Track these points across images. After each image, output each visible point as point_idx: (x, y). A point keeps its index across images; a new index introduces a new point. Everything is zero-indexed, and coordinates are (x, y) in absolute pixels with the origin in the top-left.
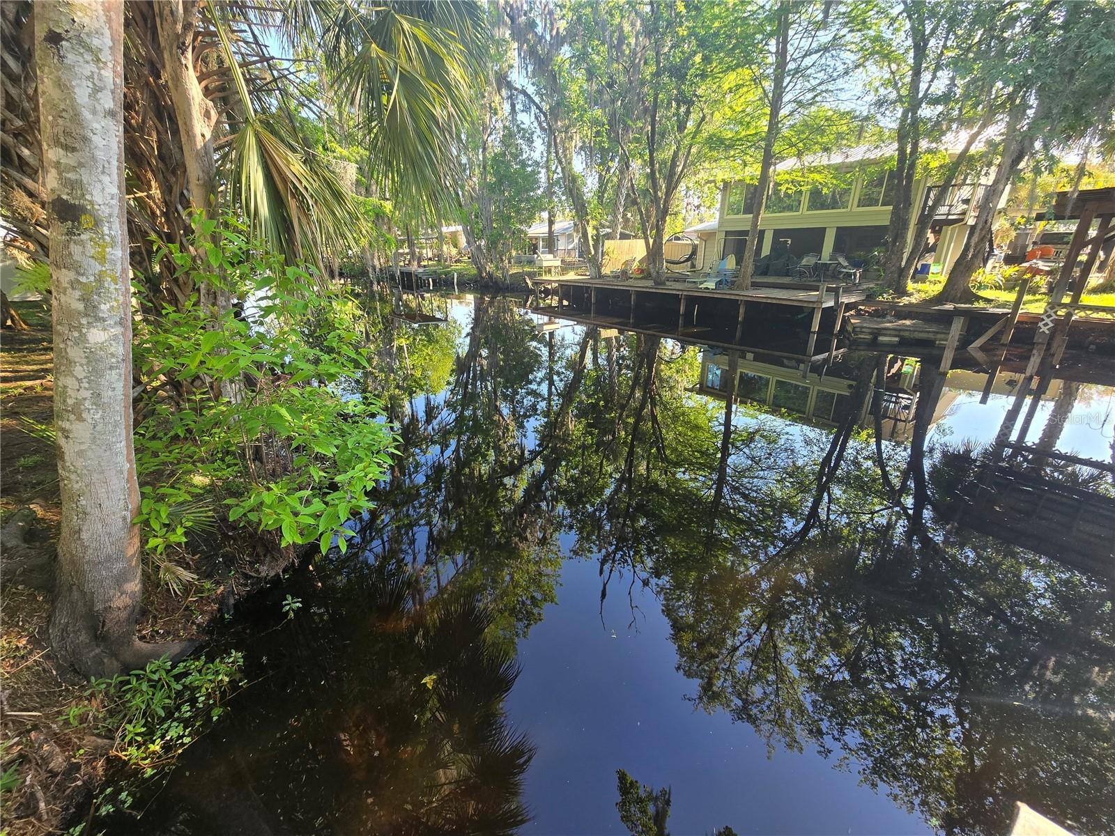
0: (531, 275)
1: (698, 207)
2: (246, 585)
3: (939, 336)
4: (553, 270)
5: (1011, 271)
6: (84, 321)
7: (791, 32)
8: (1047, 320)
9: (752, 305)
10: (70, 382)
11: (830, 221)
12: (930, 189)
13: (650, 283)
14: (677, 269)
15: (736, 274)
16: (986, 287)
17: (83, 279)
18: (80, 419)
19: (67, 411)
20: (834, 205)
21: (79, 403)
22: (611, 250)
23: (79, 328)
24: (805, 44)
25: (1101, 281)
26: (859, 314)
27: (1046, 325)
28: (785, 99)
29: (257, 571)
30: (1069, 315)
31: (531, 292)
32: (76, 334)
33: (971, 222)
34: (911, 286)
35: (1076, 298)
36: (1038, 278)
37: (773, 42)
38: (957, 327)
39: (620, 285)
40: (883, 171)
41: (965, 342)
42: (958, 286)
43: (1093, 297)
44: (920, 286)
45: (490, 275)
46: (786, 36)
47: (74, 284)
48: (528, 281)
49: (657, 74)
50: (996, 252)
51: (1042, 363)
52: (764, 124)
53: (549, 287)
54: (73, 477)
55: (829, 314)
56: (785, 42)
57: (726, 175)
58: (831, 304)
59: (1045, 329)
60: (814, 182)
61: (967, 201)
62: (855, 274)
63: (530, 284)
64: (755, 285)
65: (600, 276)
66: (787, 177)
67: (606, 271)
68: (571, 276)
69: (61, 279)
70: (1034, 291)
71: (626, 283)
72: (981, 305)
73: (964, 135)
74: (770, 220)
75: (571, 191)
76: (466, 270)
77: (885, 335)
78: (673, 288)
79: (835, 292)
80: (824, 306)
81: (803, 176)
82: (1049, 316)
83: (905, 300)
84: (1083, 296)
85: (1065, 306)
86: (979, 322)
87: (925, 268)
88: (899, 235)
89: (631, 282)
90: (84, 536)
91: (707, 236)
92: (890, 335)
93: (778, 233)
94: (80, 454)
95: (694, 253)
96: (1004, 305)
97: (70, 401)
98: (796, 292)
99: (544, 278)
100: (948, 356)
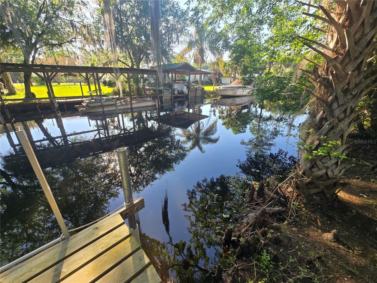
25: (7, 92)
43: (8, 97)
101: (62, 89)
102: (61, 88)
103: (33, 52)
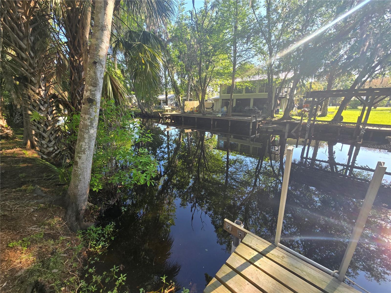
0: (161, 112)
1: (213, 91)
2: (106, 207)
3: (284, 129)
4: (168, 111)
5: (299, 111)
6: (90, 128)
7: (237, 45)
8: (308, 124)
9: (232, 121)
10: (84, 144)
11: (252, 97)
12: (277, 88)
13: (201, 115)
14: (208, 110)
15: (227, 112)
16: (294, 116)
17: (91, 117)
18: (84, 153)
19: (81, 151)
20: (252, 92)
21: (85, 149)
22: (187, 104)
23: (88, 130)
24: (241, 48)
25: (321, 113)
26: (262, 124)
27: (308, 125)
28: (237, 62)
29: (109, 203)
30: (314, 123)
31: (160, 118)
32: (87, 131)
33: (288, 97)
34: (275, 115)
35: (315, 118)
36: (306, 113)
37: (232, 47)
38: (287, 127)
39: (192, 116)
40: (264, 83)
41: (290, 131)
42: (287, 115)
43: (319, 118)
44: (277, 115)
45: (146, 112)
46: (236, 46)
47: (89, 118)
48: (160, 114)
49: (201, 54)
50: (295, 106)
51: (309, 136)
52: (231, 69)
53: (167, 116)
54: (79, 170)
55: (254, 124)
56: (236, 47)
57: (221, 83)
58: (255, 121)
59: (308, 126)
60: (246, 86)
61: (286, 92)
62: (260, 112)
63: (160, 115)
64: (233, 115)
65: (185, 113)
66: (239, 84)
67: (186, 111)
68: (174, 113)
69: (86, 117)
70: (305, 116)
71: (193, 115)
72: (293, 120)
73: (284, 74)
74: (235, 96)
75: (174, 86)
76: (137, 111)
77: (269, 129)
78: (208, 116)
79: (256, 117)
80: (253, 121)
81: (243, 84)
82: (309, 123)
83: (274, 119)
84: (317, 118)
85: (312, 120)
86: (293, 125)
87: (278, 110)
88: (271, 101)
89: (194, 115)
90: (79, 187)
91: (216, 100)
92: (271, 129)
93: (237, 100)
94: (83, 163)
95: (213, 105)
96: (299, 120)
97: (82, 149)
98: (244, 117)
99: (166, 113)
100: (286, 134)
101: (377, 115)
102: (376, 113)
103: (367, 76)
